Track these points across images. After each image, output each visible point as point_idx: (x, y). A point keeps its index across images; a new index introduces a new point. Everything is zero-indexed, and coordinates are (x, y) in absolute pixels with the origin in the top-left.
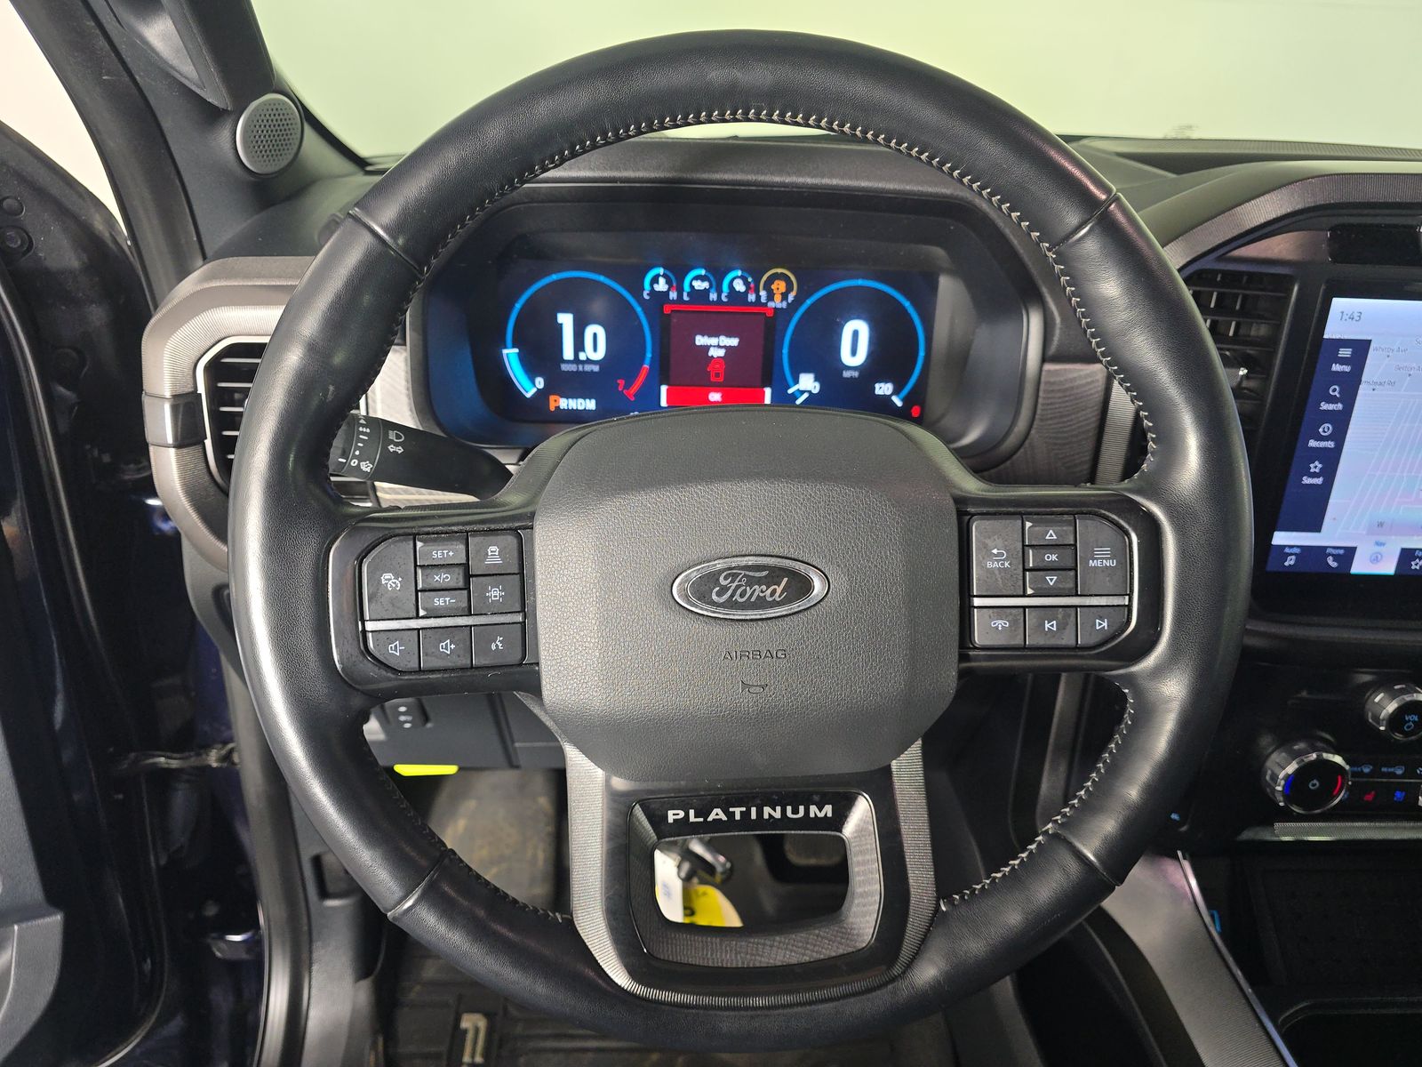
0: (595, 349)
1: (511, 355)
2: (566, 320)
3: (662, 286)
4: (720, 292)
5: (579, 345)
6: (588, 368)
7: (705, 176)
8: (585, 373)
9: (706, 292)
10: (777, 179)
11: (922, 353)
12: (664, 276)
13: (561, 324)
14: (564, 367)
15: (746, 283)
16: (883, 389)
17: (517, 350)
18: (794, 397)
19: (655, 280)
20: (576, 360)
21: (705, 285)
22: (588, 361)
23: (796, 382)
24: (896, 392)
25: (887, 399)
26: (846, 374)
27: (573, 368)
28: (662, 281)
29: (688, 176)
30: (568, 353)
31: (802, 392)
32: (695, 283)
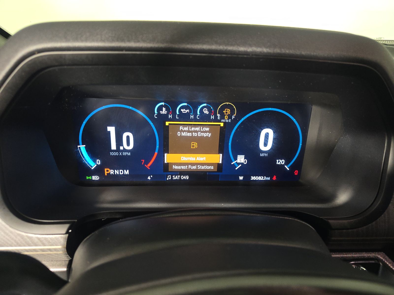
0: (128, 144)
1: (82, 148)
2: (112, 130)
3: (164, 112)
4: (195, 114)
5: (119, 142)
6: (124, 154)
7: (189, 46)
8: (123, 156)
9: (188, 114)
10: (242, 49)
11: (301, 144)
12: (165, 106)
13: (109, 132)
14: (112, 154)
15: (209, 110)
16: (281, 162)
17: (85, 146)
18: (234, 166)
19: (160, 109)
20: (118, 150)
21: (188, 111)
22: (125, 150)
23: (236, 159)
24: (287, 163)
25: (282, 166)
26: (262, 155)
27: (116, 154)
28: (164, 109)
29: (176, 46)
30: (114, 146)
31: (239, 164)
32: (182, 110)
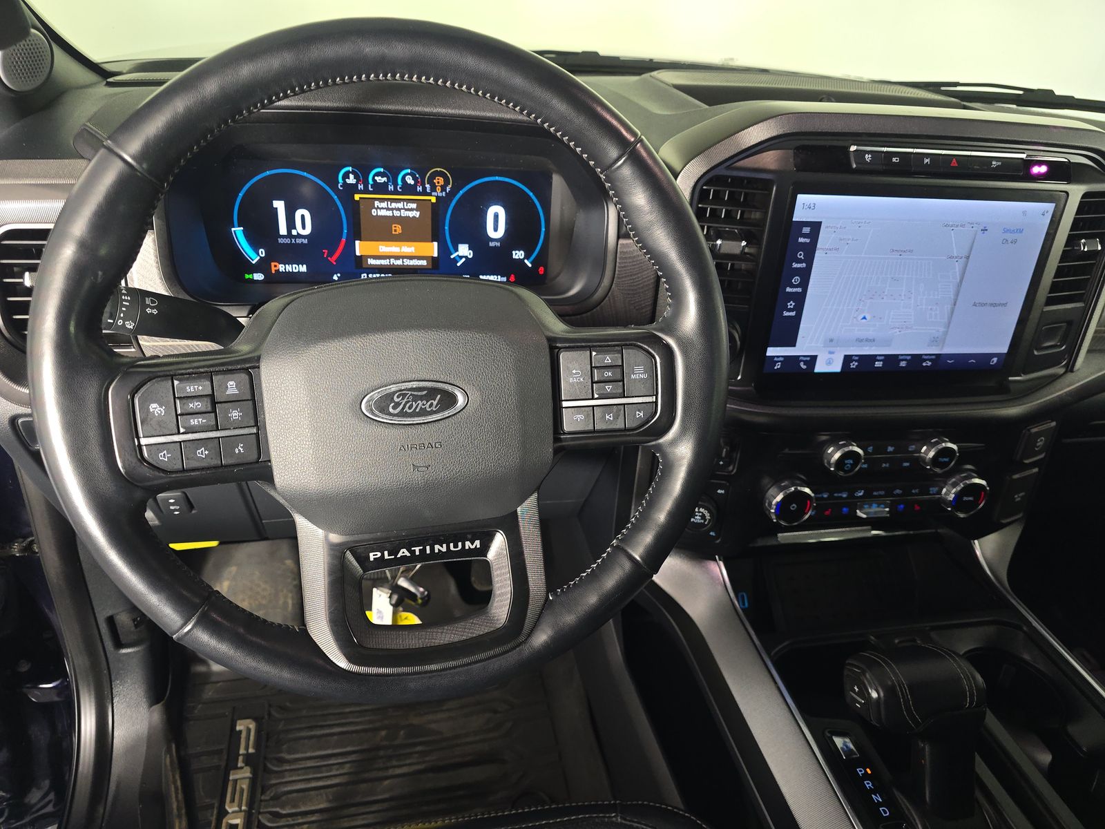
0: (304, 227)
1: (238, 231)
2: (279, 205)
3: (352, 180)
4: (395, 184)
5: (291, 224)
6: (299, 241)
7: (375, 106)
8: (296, 244)
9: (385, 185)
10: (427, 110)
11: (543, 229)
12: (353, 172)
13: (277, 208)
14: (281, 241)
15: (414, 178)
16: (518, 255)
17: (242, 228)
18: (455, 260)
19: (346, 176)
20: (289, 235)
21: (385, 179)
22: (299, 236)
23: (457, 250)
24: (527, 257)
25: (521, 261)
26: (492, 244)
27: (287, 241)
28: (351, 176)
29: (362, 106)
30: (283, 230)
31: (461, 257)
32: (376, 178)
